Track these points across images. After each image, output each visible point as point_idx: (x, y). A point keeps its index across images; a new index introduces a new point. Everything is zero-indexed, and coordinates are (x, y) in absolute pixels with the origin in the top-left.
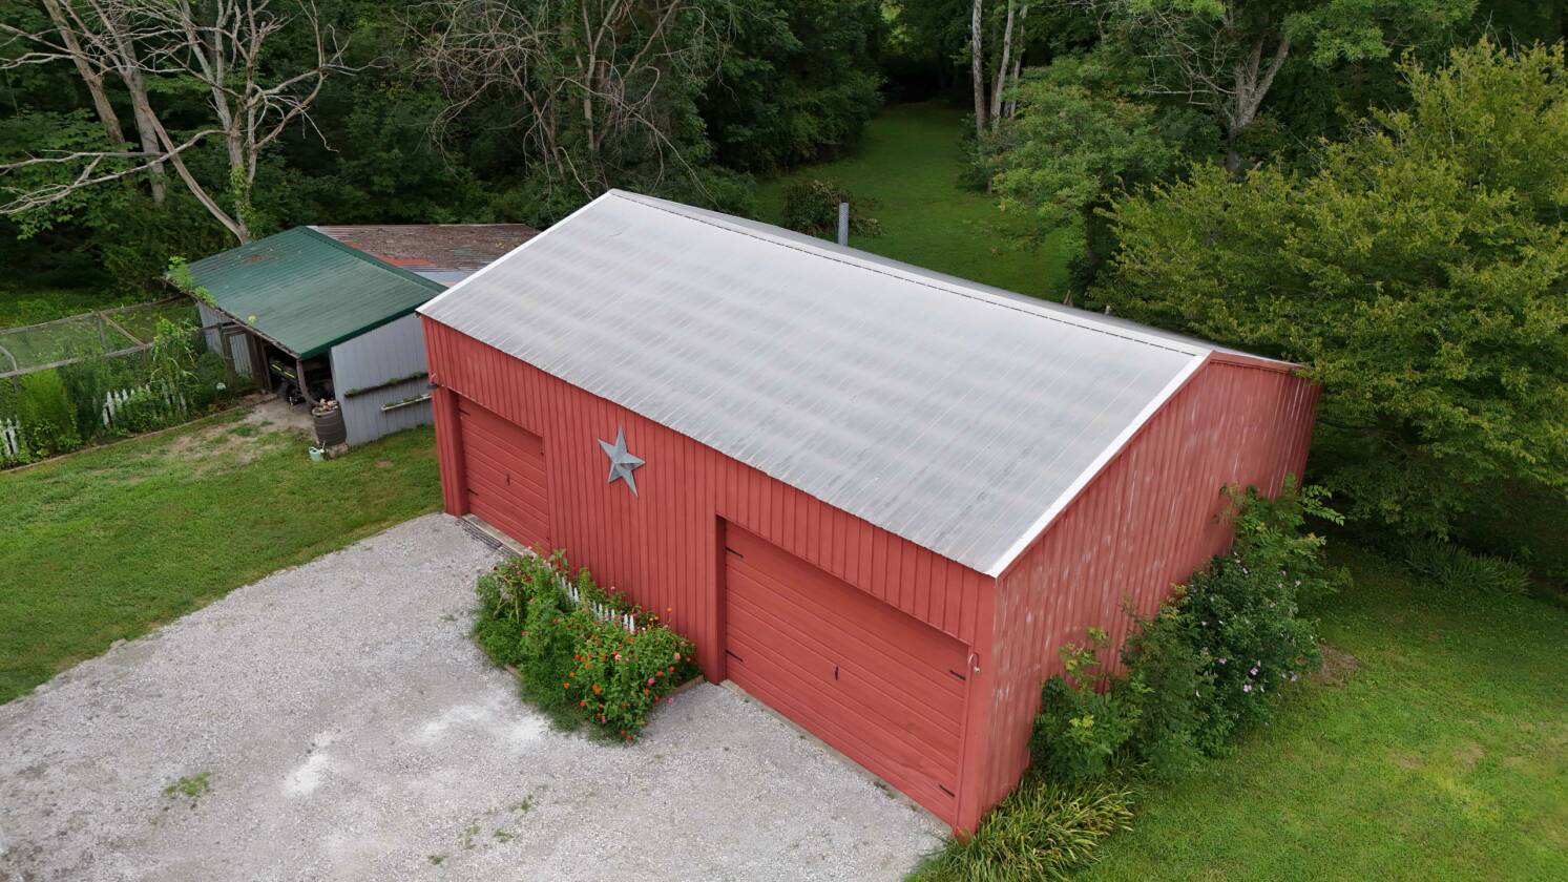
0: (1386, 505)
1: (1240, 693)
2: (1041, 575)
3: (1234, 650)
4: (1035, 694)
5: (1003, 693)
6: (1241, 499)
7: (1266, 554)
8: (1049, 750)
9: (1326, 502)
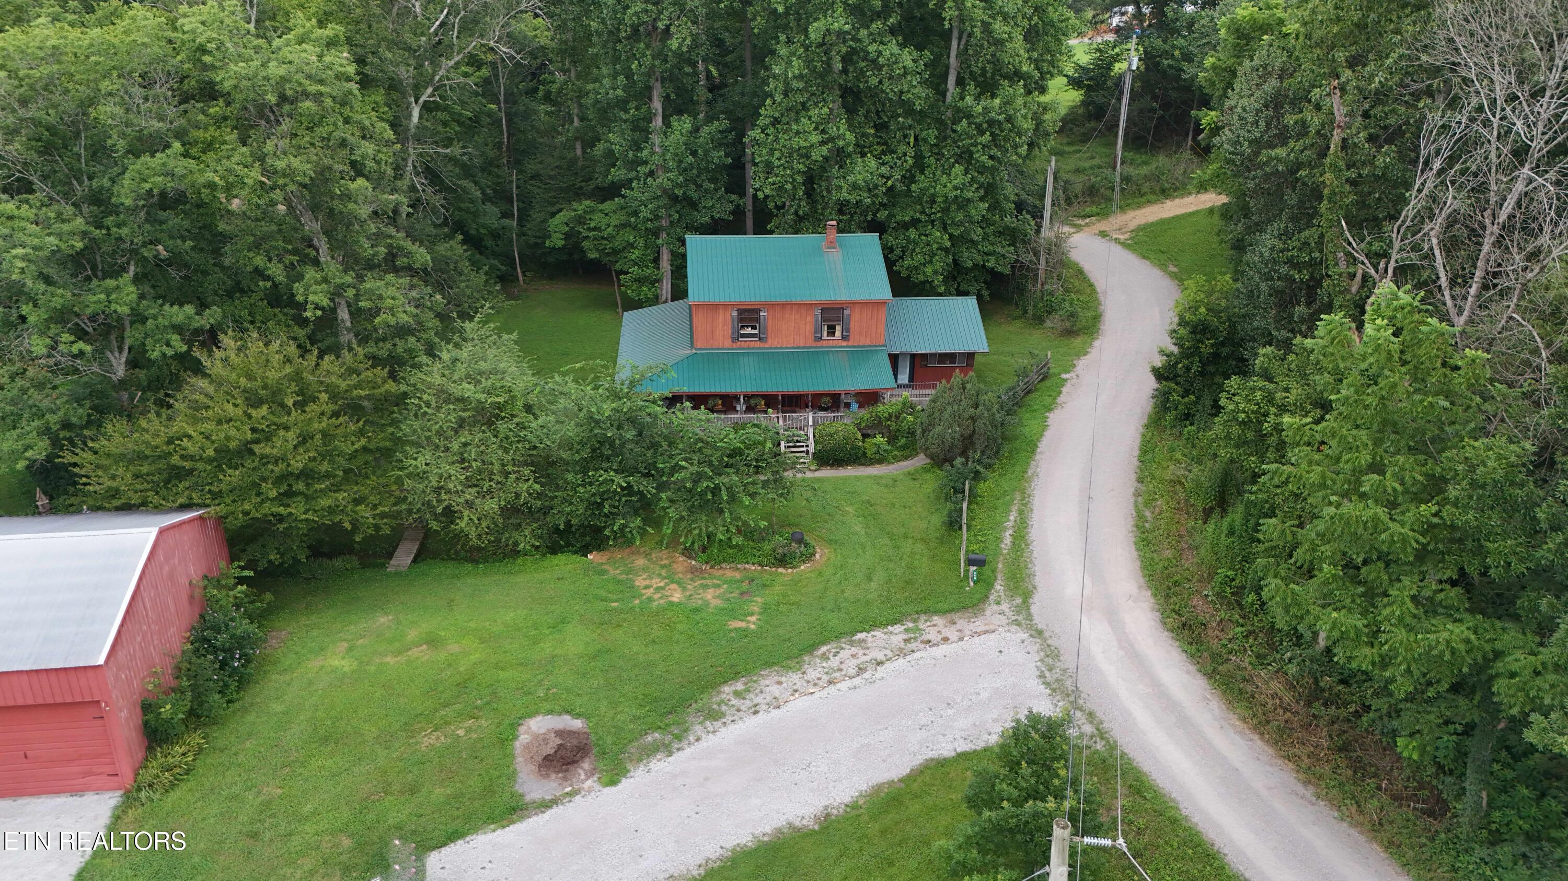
0: (272, 557)
1: (235, 668)
2: (121, 654)
3: (224, 651)
4: (139, 710)
5: (124, 714)
6: (201, 584)
7: (222, 603)
8: (155, 731)
9: (243, 568)
